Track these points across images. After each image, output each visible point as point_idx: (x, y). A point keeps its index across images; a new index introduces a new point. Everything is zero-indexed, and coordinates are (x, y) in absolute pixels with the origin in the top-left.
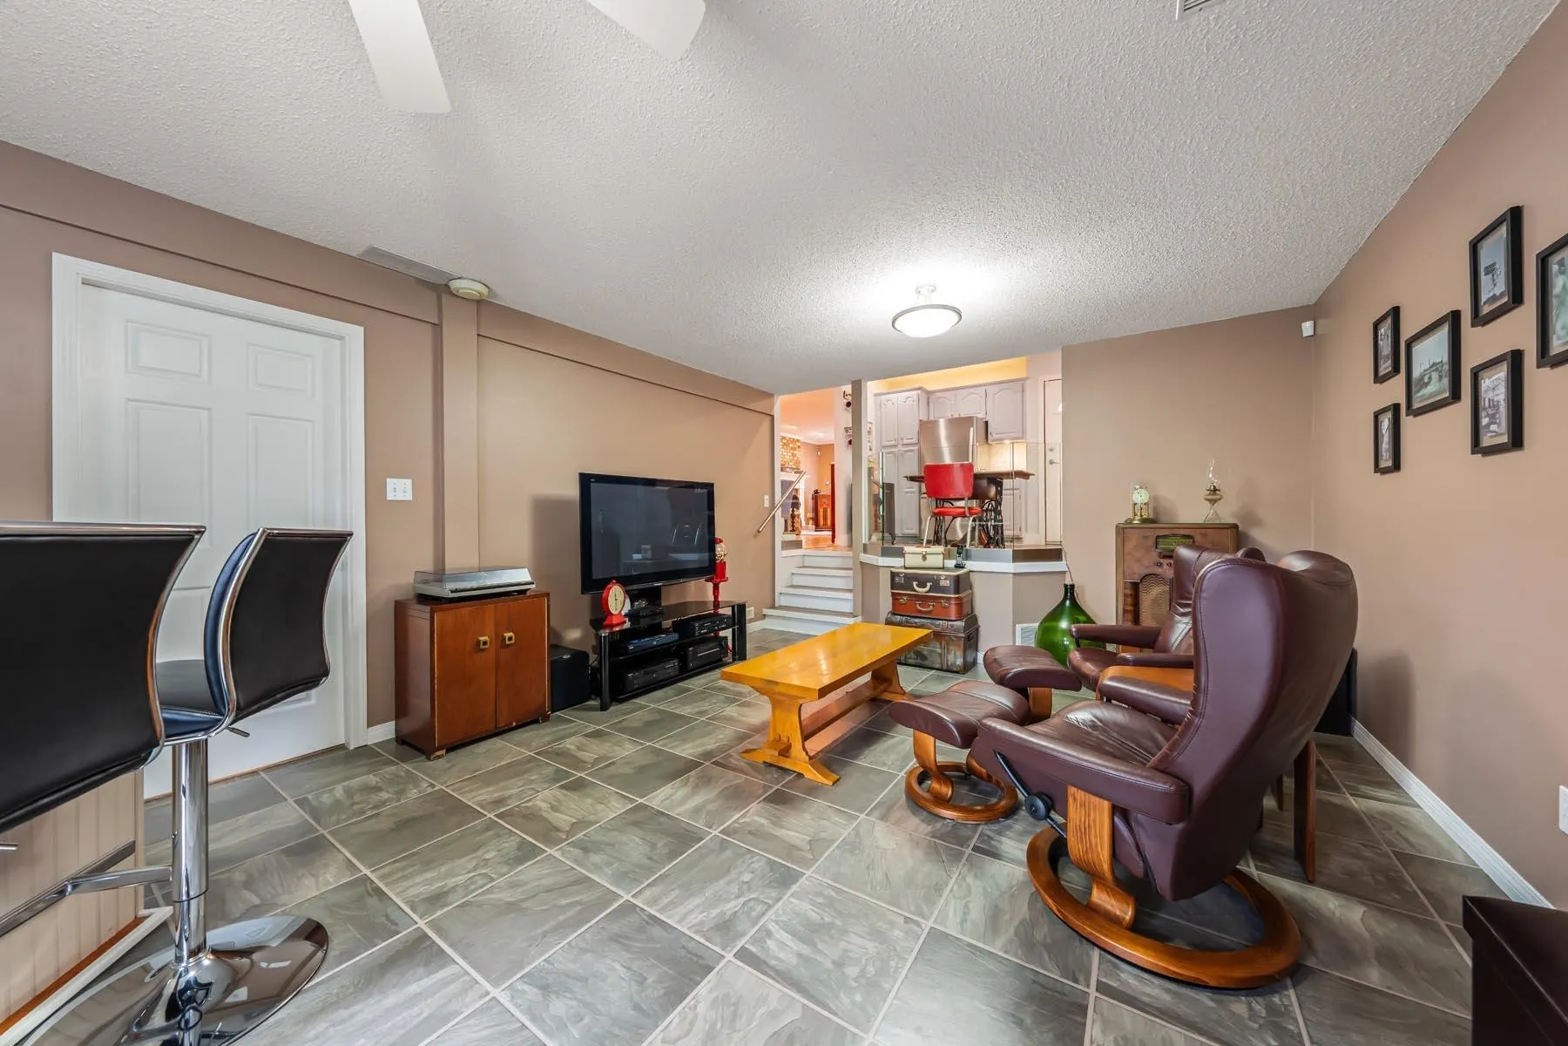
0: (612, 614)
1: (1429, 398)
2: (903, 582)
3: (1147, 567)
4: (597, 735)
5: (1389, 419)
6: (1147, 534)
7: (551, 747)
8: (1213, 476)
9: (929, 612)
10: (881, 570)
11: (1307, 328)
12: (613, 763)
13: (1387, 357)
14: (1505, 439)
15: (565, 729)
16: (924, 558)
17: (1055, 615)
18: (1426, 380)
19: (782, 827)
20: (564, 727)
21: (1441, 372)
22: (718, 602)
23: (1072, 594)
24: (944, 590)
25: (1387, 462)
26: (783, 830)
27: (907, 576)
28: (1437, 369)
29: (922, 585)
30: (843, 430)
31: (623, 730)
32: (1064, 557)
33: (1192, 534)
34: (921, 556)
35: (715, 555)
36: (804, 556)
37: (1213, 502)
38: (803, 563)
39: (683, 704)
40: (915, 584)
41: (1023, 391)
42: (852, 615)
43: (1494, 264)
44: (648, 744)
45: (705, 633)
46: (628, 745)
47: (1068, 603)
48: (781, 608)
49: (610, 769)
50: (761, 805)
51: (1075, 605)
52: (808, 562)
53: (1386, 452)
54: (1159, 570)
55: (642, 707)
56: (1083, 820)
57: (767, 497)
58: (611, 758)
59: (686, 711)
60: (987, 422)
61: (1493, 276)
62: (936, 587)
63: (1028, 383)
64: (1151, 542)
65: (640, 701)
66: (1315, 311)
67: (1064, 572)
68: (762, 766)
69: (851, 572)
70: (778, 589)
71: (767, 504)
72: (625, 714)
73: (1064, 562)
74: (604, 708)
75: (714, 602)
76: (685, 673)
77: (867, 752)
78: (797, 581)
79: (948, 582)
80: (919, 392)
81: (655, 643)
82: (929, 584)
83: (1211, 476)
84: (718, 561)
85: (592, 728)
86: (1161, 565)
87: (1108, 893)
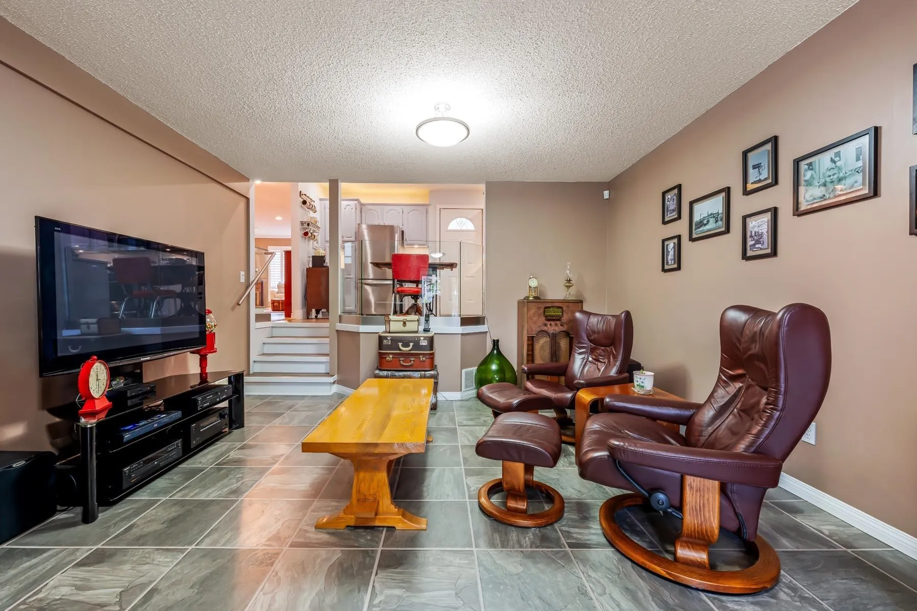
0: (93, 398)
1: (707, 232)
2: (390, 343)
3: (540, 327)
4: (98, 558)
5: (674, 243)
6: (539, 306)
7: (23, 603)
8: (570, 272)
9: (411, 366)
10: (361, 334)
11: (606, 194)
12: (154, 591)
13: (674, 211)
14: (769, 251)
15: (31, 568)
16: (405, 324)
17: (486, 362)
18: (705, 222)
19: (421, 591)
20: (28, 564)
21: (717, 218)
22: (206, 374)
23: (498, 346)
24: (422, 348)
25: (672, 264)
26: (426, 594)
27: (393, 339)
28: (714, 217)
29: (406, 345)
30: (299, 224)
31: (141, 540)
32: (486, 322)
33: (562, 306)
34: (402, 323)
35: (206, 326)
36: (272, 327)
37: (568, 287)
38: (272, 334)
39: (205, 488)
40: (400, 344)
41: (427, 213)
42: (328, 374)
43: (761, 164)
44: (190, 548)
45: (208, 407)
46: (160, 558)
47: (495, 352)
48: (255, 374)
49: (154, 600)
50: (381, 574)
51: (499, 353)
52: (276, 332)
53: (671, 260)
54: (545, 328)
55: (149, 504)
56: (698, 502)
57: (243, 273)
58: (143, 586)
59: (212, 494)
60: (403, 232)
61: (759, 170)
62: (417, 346)
63: (430, 208)
64: (542, 311)
65: (142, 496)
66: (611, 185)
67: (486, 332)
68: (346, 531)
69: (328, 339)
70: (253, 357)
71: (243, 280)
72: (128, 518)
73: (486, 325)
74: (88, 518)
75: (201, 374)
76: (189, 452)
77: (425, 489)
78: (268, 349)
79: (426, 341)
80: (356, 202)
81: (156, 425)
82: (411, 344)
83: (568, 272)
84: (207, 333)
85: (84, 551)
86: (546, 325)
87: (689, 547)
